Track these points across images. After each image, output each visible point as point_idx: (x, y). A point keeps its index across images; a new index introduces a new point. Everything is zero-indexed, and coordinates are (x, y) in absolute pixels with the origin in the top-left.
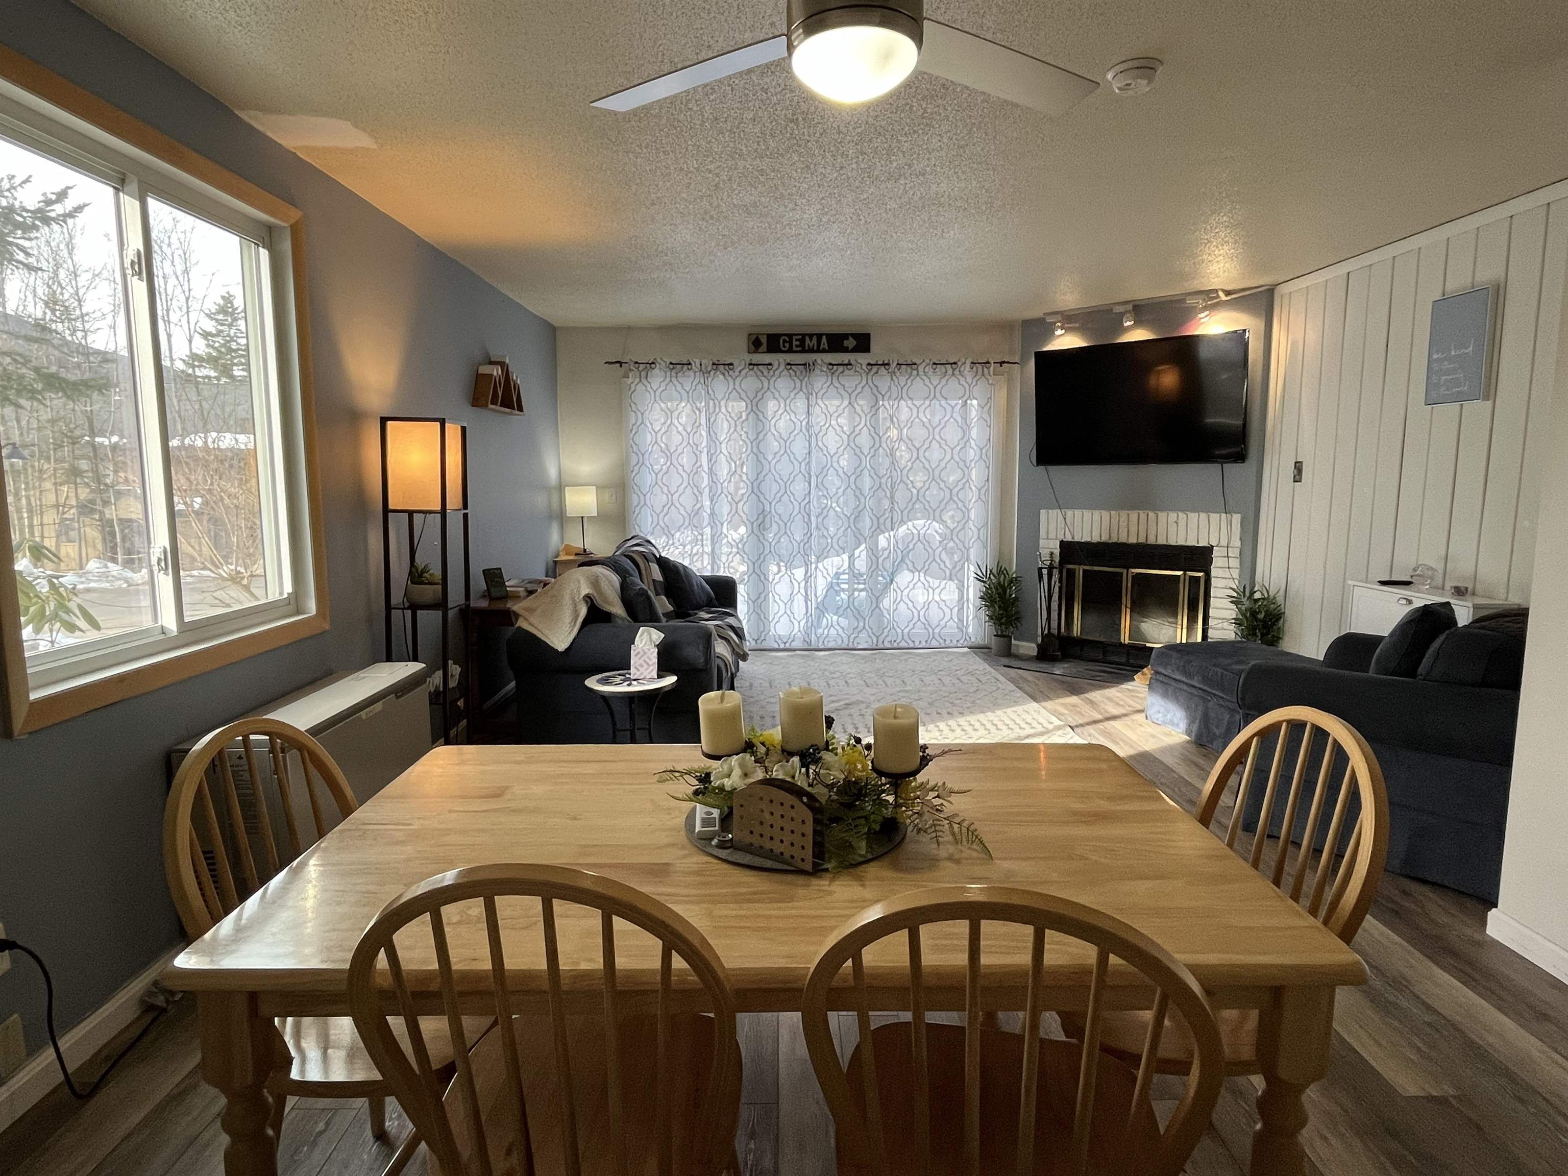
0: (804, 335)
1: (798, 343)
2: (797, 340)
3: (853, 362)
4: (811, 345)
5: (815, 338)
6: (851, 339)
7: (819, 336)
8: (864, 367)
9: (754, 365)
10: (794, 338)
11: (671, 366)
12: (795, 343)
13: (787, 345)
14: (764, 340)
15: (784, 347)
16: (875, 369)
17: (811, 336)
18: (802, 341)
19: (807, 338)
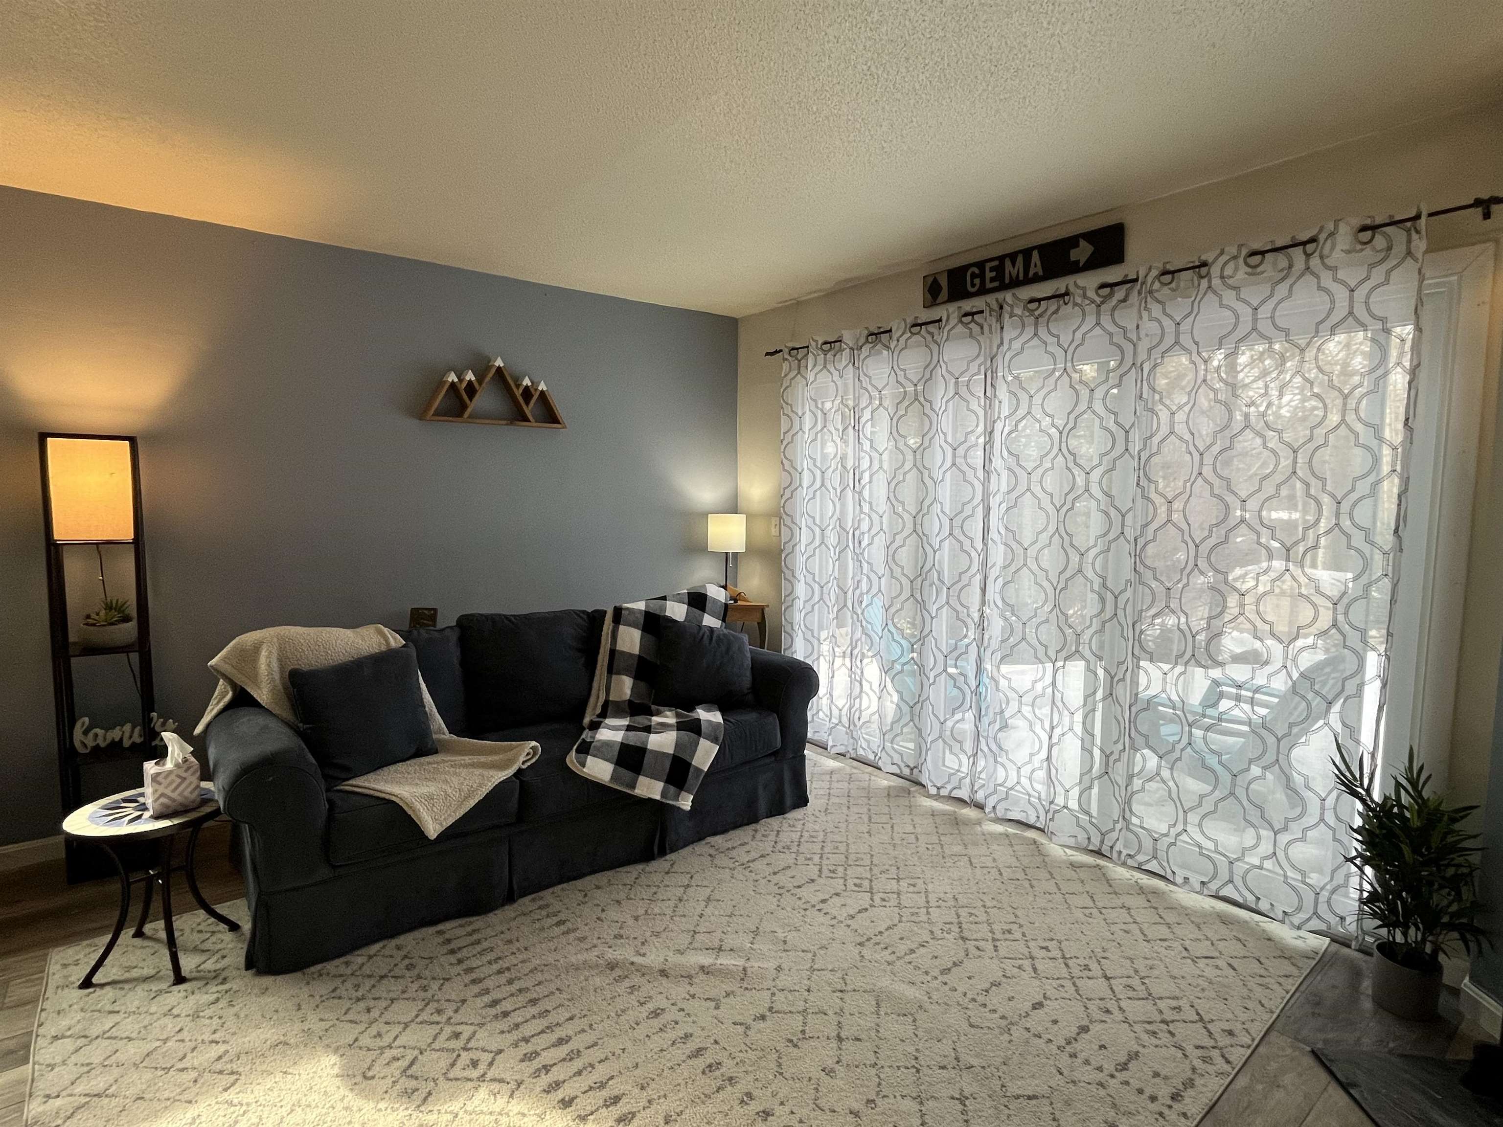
0: (1001, 259)
1: (994, 274)
2: (992, 270)
3: (1072, 289)
4: (1014, 274)
5: (1020, 260)
6: (1083, 243)
7: (1027, 253)
8: (1091, 294)
9: (920, 325)
10: (988, 265)
11: (827, 346)
12: (989, 275)
13: (977, 281)
14: (944, 282)
15: (973, 285)
16: (1120, 293)
17: (1013, 256)
18: (1000, 269)
19: (1008, 263)
